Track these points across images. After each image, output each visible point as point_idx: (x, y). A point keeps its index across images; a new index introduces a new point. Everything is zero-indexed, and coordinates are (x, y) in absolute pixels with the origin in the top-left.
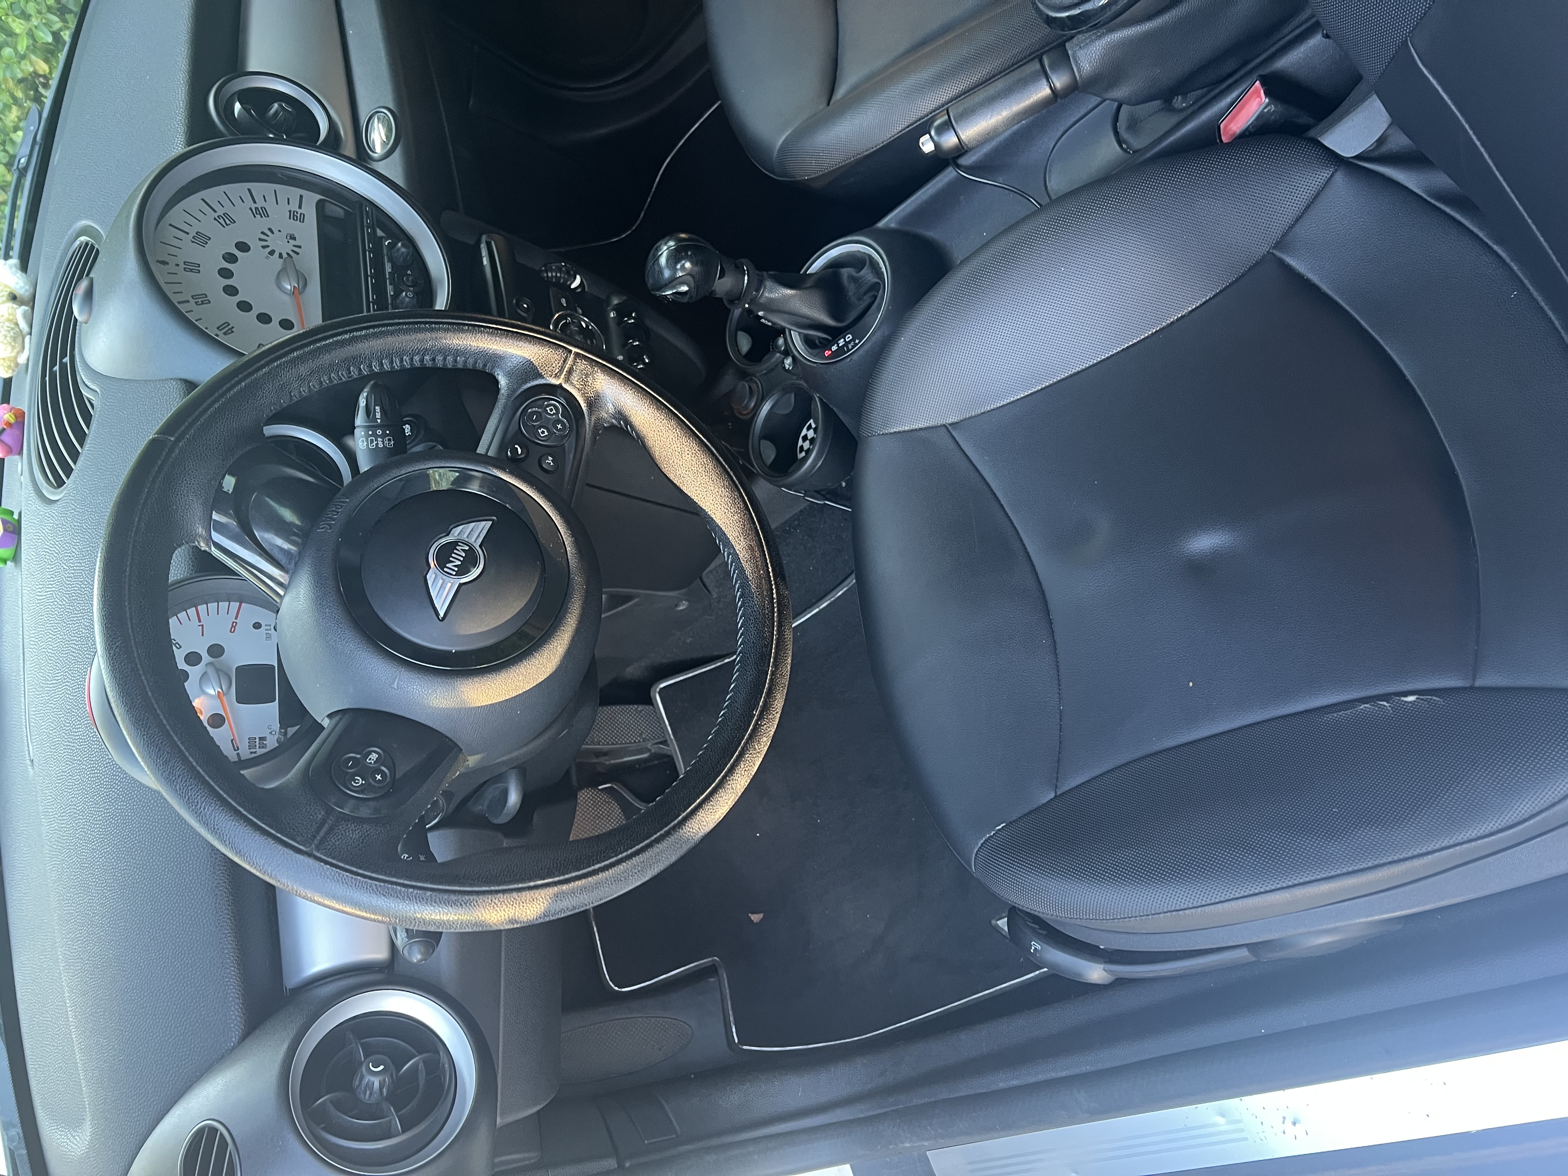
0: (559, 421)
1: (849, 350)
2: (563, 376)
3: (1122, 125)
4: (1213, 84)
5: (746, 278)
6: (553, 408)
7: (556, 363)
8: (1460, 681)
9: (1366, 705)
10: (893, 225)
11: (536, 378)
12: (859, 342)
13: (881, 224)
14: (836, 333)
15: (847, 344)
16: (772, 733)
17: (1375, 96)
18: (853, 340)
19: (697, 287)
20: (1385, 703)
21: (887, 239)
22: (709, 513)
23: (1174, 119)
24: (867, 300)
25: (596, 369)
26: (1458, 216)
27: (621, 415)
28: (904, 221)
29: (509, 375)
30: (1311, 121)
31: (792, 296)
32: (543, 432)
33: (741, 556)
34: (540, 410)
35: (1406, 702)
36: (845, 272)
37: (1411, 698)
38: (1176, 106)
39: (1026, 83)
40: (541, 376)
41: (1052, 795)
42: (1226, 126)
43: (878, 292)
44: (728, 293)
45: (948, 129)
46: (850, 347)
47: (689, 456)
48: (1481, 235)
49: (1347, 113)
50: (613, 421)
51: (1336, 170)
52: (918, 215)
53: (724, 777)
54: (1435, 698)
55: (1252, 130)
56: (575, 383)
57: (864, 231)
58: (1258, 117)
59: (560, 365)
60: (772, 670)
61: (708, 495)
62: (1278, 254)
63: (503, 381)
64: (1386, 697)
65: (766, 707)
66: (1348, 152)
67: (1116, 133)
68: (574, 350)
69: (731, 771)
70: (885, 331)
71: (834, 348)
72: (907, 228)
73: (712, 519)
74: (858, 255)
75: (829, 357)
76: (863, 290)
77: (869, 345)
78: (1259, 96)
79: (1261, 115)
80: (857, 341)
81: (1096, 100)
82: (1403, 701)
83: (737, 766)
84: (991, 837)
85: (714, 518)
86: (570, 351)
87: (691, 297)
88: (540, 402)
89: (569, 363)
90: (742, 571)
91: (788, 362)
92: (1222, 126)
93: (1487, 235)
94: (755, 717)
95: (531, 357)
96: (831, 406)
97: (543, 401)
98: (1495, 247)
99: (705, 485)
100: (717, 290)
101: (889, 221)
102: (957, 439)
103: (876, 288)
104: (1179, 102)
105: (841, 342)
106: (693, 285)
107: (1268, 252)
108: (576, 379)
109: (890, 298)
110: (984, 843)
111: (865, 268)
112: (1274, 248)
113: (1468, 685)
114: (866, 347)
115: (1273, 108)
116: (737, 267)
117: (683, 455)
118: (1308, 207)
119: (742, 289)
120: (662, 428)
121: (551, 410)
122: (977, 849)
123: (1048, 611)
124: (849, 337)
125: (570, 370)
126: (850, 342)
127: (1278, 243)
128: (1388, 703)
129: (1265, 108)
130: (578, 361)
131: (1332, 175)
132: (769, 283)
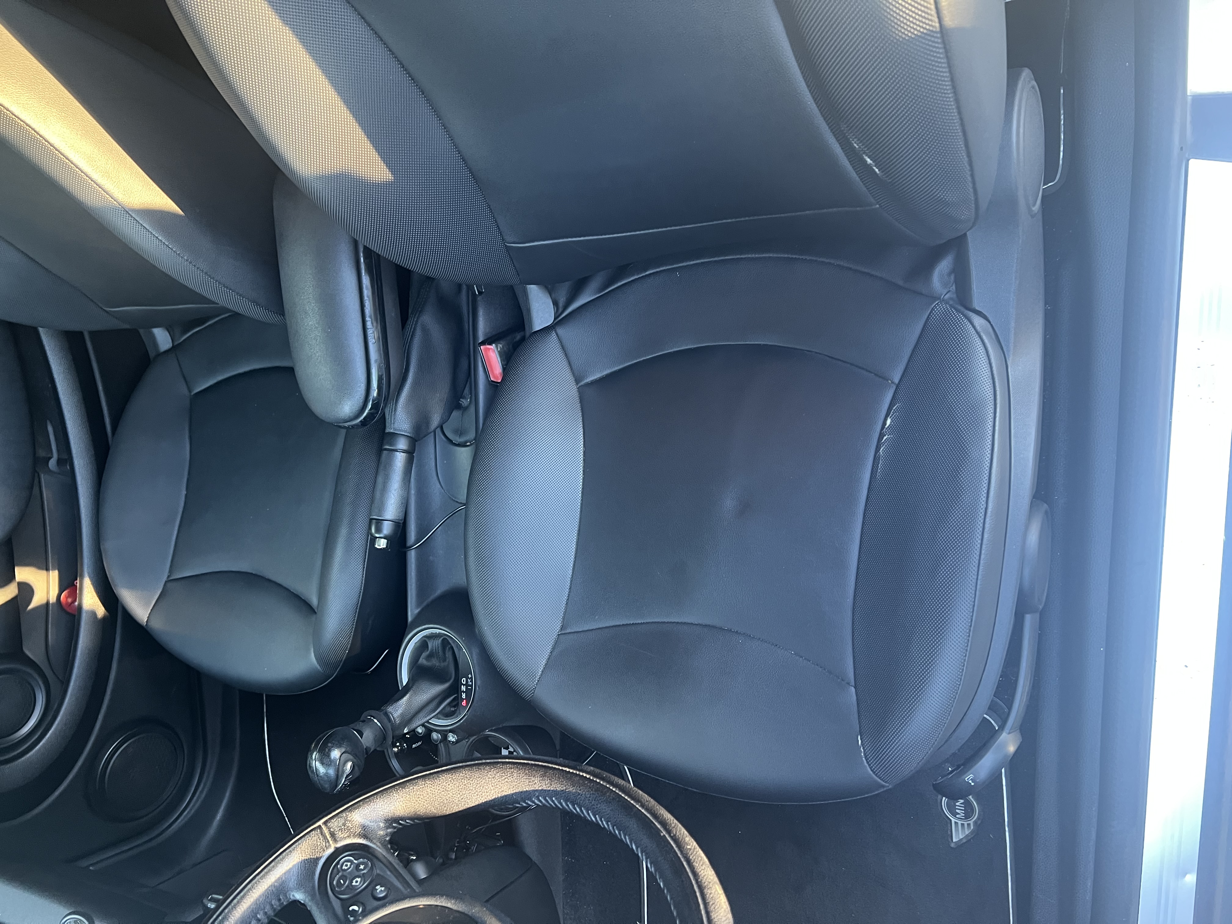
0: (358, 866)
1: (471, 686)
2: (331, 842)
3: (457, 439)
4: (468, 378)
5: (375, 721)
6: (347, 863)
7: (318, 840)
8: (890, 391)
9: (881, 450)
10: (417, 611)
11: (317, 864)
12: (472, 675)
13: (410, 619)
14: (455, 689)
15: (467, 685)
16: (686, 832)
17: (528, 286)
18: (467, 678)
19: (355, 755)
20: (885, 438)
21: (422, 619)
22: (499, 795)
23: (472, 409)
24: (449, 655)
25: (345, 815)
26: (619, 284)
27: (391, 821)
28: (419, 604)
29: (300, 886)
30: (522, 334)
31: (410, 698)
32: (357, 882)
33: (545, 788)
34: (340, 874)
35: (889, 425)
36: (422, 661)
37: (889, 422)
38: (466, 405)
39: (389, 464)
40: (318, 859)
41: (853, 689)
42: (494, 377)
43: (450, 644)
44: (376, 740)
45: (382, 524)
46: (471, 683)
47: (451, 785)
48: (636, 277)
49: (529, 310)
50: (389, 830)
51: (556, 331)
52: (422, 591)
53: (697, 882)
54: (894, 408)
55: (505, 362)
56: (342, 836)
57: (406, 632)
58: (501, 357)
59: (322, 839)
60: (640, 806)
61: (487, 787)
62: (582, 383)
63: (299, 896)
64: (881, 436)
65: (664, 824)
66: (550, 321)
67: (459, 445)
68: (320, 823)
69: (695, 874)
70: (475, 651)
71: (464, 696)
72: (425, 604)
73: (506, 796)
74: (418, 644)
75: (467, 703)
76: (441, 653)
77: (477, 667)
78: (489, 349)
79: (500, 353)
80: (470, 676)
81: (431, 438)
82: (888, 427)
83: (694, 868)
84: (864, 751)
85: (507, 793)
86: (320, 827)
87: (359, 767)
88: (335, 870)
89: (326, 832)
90: (555, 793)
91: (452, 738)
92: (492, 379)
93: (638, 274)
94: (667, 836)
95: (301, 858)
96: (501, 726)
97: (336, 868)
98: (647, 273)
99: (479, 785)
100: (368, 745)
101: (412, 612)
102: (573, 631)
103: (446, 643)
104: (465, 402)
105: (463, 688)
106: (351, 757)
107: (578, 388)
108: (340, 833)
109: (457, 635)
110: (867, 760)
111: (428, 642)
112: (577, 384)
113: (895, 387)
114: (477, 671)
115: (500, 346)
116: (363, 721)
117: (447, 789)
118: (566, 355)
119: (380, 728)
120: (418, 793)
121: (346, 865)
122: (869, 770)
123: (721, 628)
124: (464, 681)
125: (330, 834)
126: (467, 681)
127: (576, 380)
128: (885, 435)
129: (497, 349)
130: (329, 824)
131: (557, 334)
132: (390, 709)
